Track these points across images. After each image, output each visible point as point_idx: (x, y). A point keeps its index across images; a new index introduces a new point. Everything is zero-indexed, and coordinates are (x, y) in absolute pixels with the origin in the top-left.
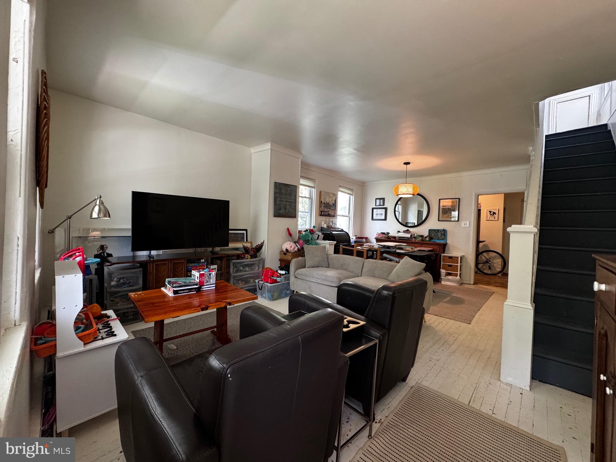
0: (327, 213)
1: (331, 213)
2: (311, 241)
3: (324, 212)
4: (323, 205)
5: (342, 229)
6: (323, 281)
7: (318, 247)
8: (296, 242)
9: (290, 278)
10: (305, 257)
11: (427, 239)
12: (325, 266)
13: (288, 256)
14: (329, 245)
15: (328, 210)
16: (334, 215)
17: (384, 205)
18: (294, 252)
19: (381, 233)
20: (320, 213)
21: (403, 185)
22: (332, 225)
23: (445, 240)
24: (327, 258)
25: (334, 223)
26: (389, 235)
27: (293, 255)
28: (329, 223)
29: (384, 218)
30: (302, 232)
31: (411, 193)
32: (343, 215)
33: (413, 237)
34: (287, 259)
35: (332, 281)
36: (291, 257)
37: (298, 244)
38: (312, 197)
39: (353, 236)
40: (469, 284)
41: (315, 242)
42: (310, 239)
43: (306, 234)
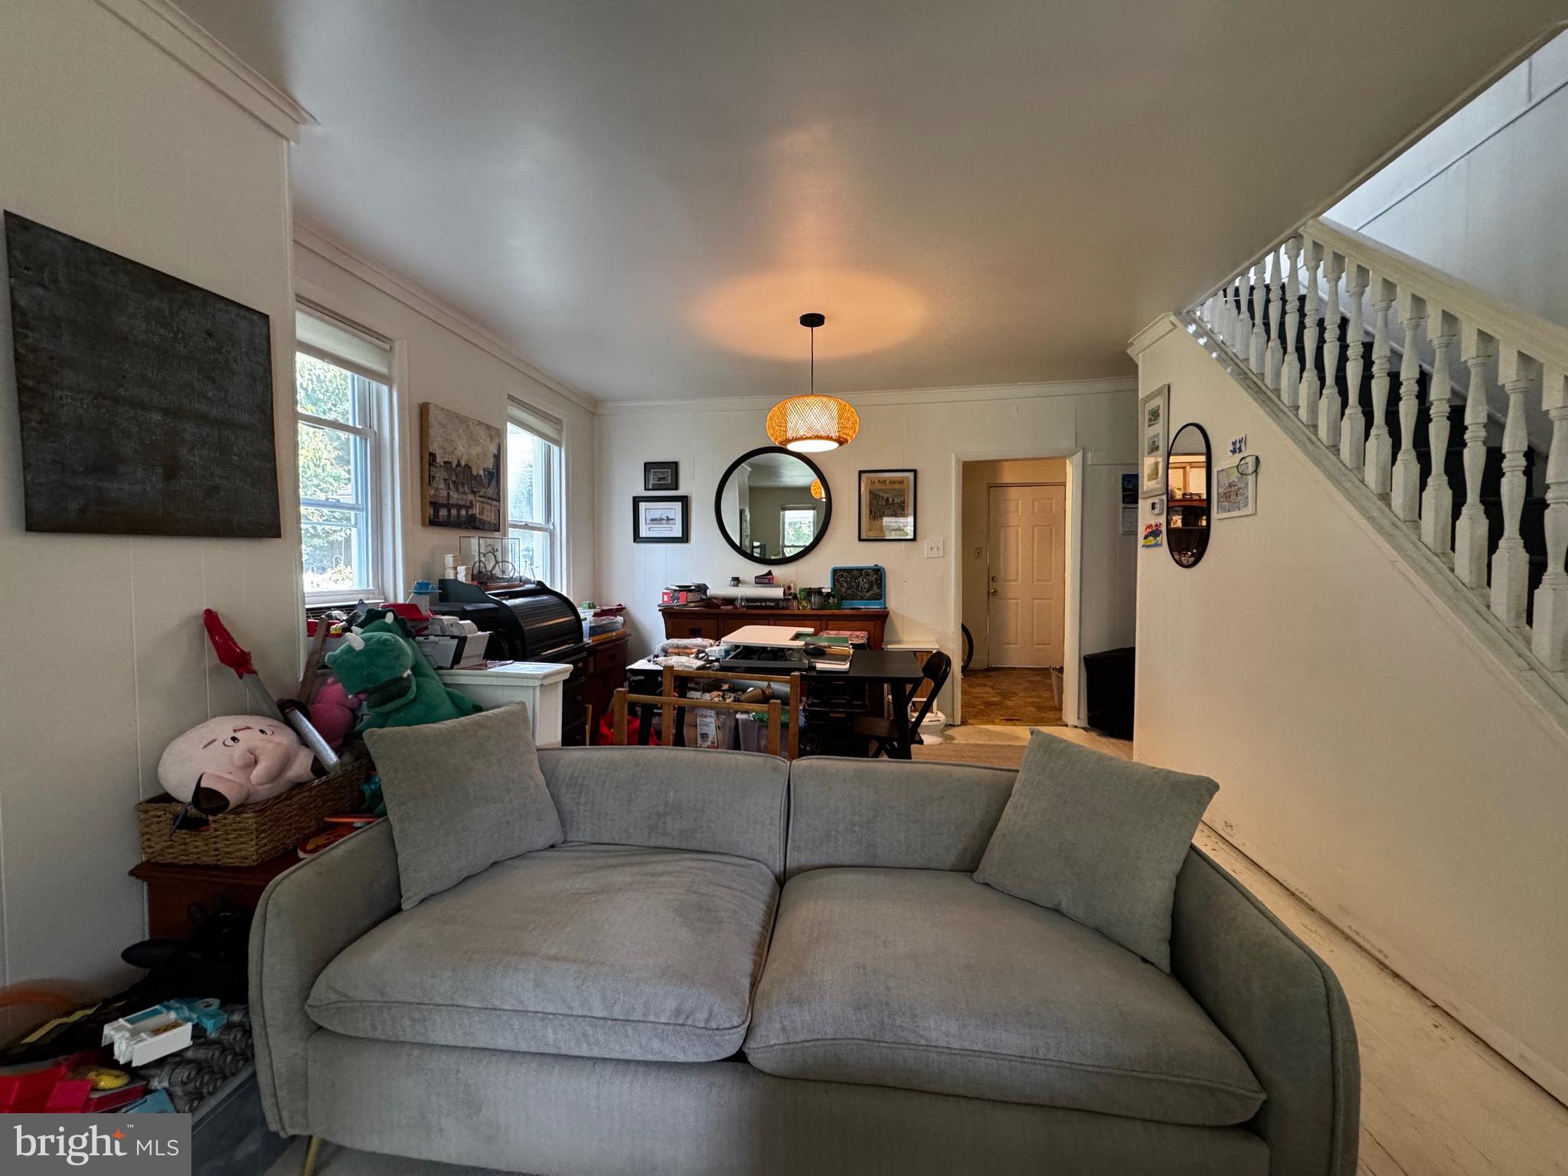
0: (463, 512)
1: (482, 512)
2: (414, 689)
3: (448, 506)
4: (440, 475)
5: (540, 583)
6: (590, 1032)
7: (480, 725)
8: (288, 710)
9: (252, 1045)
10: (385, 821)
11: (831, 600)
12: (542, 841)
13: (228, 846)
14: (541, 690)
15: (465, 497)
16: (496, 526)
17: (676, 488)
18: (279, 797)
19: (677, 586)
20: (428, 514)
21: (800, 402)
22: (494, 566)
23: (880, 599)
24: (548, 785)
25: (500, 560)
26: (709, 593)
27: (272, 823)
28: (480, 561)
29: (680, 536)
30: (334, 624)
31: (834, 435)
32: (530, 525)
33: (790, 597)
34: (218, 860)
35: (679, 1025)
36: (257, 845)
37: (308, 726)
38: (376, 429)
39: (585, 605)
40: (952, 726)
41: (442, 686)
42: (409, 672)
43: (372, 641)
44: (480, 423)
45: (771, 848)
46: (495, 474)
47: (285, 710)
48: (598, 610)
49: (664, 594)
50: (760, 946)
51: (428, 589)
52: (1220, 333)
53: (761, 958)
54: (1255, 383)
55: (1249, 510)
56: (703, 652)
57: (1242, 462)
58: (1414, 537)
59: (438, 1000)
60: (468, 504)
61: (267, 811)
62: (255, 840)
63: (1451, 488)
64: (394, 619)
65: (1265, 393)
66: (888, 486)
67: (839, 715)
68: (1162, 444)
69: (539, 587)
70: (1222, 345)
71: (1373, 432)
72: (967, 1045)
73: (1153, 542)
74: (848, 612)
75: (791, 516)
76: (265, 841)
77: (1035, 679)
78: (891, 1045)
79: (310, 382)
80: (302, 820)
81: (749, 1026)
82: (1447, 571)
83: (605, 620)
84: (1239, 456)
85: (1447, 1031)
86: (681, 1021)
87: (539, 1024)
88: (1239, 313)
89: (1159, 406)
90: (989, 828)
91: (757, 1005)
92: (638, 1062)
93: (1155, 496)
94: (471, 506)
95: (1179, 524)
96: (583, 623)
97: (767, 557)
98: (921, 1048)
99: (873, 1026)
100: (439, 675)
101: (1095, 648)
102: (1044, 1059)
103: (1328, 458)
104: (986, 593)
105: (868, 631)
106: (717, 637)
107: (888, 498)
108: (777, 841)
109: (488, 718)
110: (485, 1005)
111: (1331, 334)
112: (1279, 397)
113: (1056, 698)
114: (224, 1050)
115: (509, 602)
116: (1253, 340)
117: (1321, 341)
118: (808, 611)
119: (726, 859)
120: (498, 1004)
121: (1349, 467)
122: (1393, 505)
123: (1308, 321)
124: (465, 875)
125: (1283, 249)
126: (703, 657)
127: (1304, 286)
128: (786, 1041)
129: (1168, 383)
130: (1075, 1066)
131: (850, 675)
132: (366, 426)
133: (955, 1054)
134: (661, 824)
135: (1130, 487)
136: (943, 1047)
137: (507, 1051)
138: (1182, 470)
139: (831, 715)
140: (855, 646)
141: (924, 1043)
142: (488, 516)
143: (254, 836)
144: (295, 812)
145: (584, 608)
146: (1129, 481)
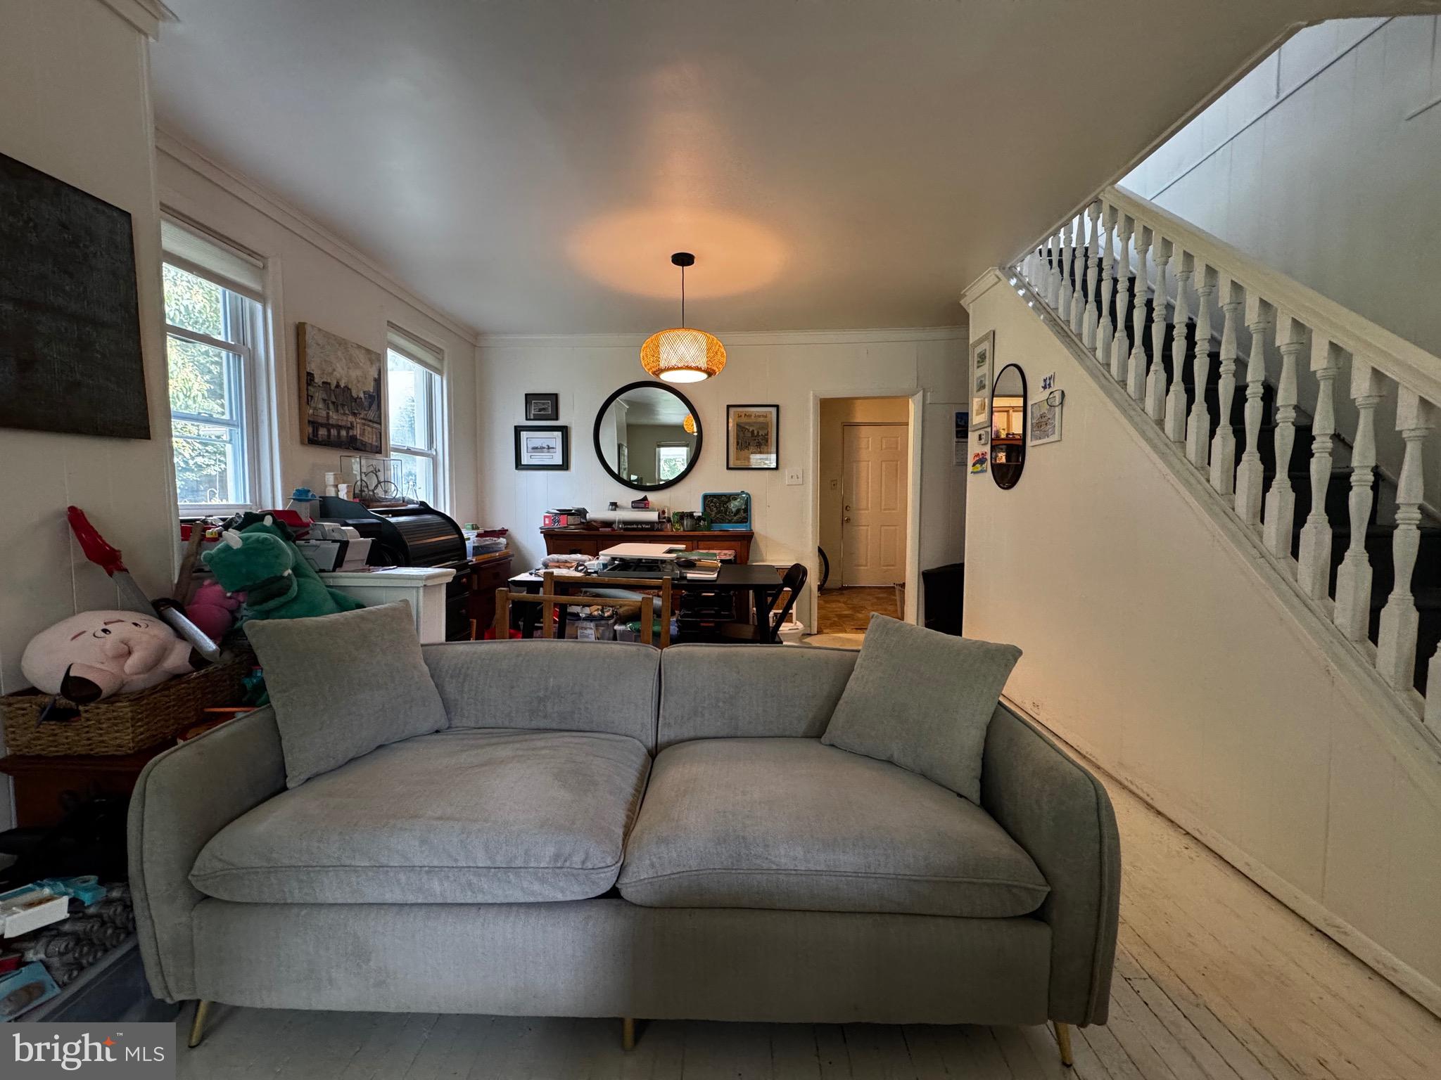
0: (344, 433)
1: (363, 434)
2: (295, 588)
3: (328, 426)
4: (319, 395)
5: (423, 503)
6: (474, 880)
7: (362, 618)
8: (162, 608)
9: (134, 919)
10: (268, 707)
11: (702, 523)
12: (427, 726)
13: (101, 735)
14: (424, 590)
15: (345, 418)
16: (377, 447)
17: (557, 419)
18: (154, 687)
19: (558, 510)
20: (307, 432)
21: (672, 334)
22: (376, 486)
23: (746, 522)
24: (432, 676)
25: (382, 479)
26: (588, 516)
27: (148, 712)
28: (361, 480)
29: (561, 463)
30: (210, 528)
31: (704, 366)
32: (412, 450)
33: (664, 520)
34: (91, 750)
35: (558, 868)
36: (133, 733)
37: (184, 621)
38: (250, 345)
39: (468, 527)
40: (810, 635)
41: (325, 587)
42: (290, 571)
43: (250, 540)
44: (359, 347)
45: (643, 725)
46: (376, 398)
47: (160, 609)
48: (481, 531)
49: (545, 517)
50: (633, 804)
51: (307, 497)
52: (1036, 285)
53: (634, 814)
54: (1062, 328)
55: (1055, 437)
56: (581, 565)
57: (1051, 396)
58: (1180, 455)
59: (326, 862)
60: (349, 425)
61: (143, 700)
62: (131, 729)
63: (1209, 413)
64: (273, 523)
65: (1070, 337)
66: (753, 419)
67: (711, 624)
68: (987, 383)
69: (422, 507)
70: (1037, 296)
71: (1152, 368)
72: (812, 867)
73: (980, 469)
74: (716, 533)
75: (665, 453)
76: (142, 729)
77: (881, 595)
78: (746, 872)
79: (177, 313)
80: (180, 711)
81: (622, 865)
82: (1204, 481)
83: (488, 541)
84: (1048, 391)
85: (1194, 850)
86: (559, 865)
87: (425, 877)
88: (1051, 268)
89: (985, 350)
90: (834, 700)
91: (629, 848)
92: (520, 905)
93: (981, 429)
94: (352, 427)
95: (1004, 460)
96: (467, 542)
97: (643, 484)
98: (772, 872)
99: (731, 856)
100: (321, 578)
101: (930, 565)
102: (875, 873)
103: (1117, 391)
104: (840, 522)
105: (736, 551)
106: (595, 554)
107: (753, 431)
108: (649, 720)
109: (371, 612)
110: (373, 863)
111: (1122, 286)
112: (1081, 340)
113: (899, 609)
114: (103, 923)
115: (393, 520)
116: (1062, 292)
117: (1115, 292)
118: (681, 532)
119: (603, 736)
120: (384, 861)
121: (1134, 398)
122: (1166, 429)
123: (1104, 275)
124: (351, 755)
125: (1086, 213)
126: (582, 570)
127: (1102, 248)
128: (655, 875)
129: (993, 329)
130: (899, 877)
131: (717, 583)
132: (239, 341)
133: (801, 875)
134: (542, 708)
135: (962, 423)
136: (791, 870)
137: (394, 904)
138: (1006, 413)
139: (702, 624)
140: (722, 561)
141: (775, 867)
142: (369, 438)
143: (129, 725)
144: (172, 703)
145: (468, 529)
146: (962, 419)
